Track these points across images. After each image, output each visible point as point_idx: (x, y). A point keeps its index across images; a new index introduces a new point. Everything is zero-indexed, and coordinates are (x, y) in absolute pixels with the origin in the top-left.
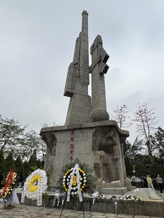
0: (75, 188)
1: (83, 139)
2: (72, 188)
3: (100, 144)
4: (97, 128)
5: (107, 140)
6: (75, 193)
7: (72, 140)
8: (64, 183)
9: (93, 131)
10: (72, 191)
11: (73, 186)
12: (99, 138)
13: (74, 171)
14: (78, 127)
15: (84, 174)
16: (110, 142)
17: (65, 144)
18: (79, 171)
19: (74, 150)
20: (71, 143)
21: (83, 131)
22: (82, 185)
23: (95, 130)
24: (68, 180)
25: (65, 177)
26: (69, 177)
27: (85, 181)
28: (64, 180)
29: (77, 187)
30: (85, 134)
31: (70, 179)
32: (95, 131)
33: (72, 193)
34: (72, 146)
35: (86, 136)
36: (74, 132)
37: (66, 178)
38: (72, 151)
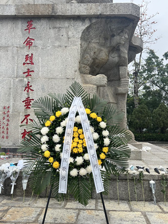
0: (79, 160)
1: (57, 44)
2: (71, 160)
3: (94, 59)
4: (94, 21)
5: (109, 52)
6: (83, 172)
7: (29, 43)
8: (44, 147)
9: (82, 27)
10: (73, 166)
11: (74, 155)
12: (94, 45)
13: (71, 116)
14: (46, 13)
15: (103, 125)
16: (114, 58)
17: (10, 53)
18: (88, 115)
19: (35, 69)
20: (26, 52)
21: (58, 24)
22: (99, 151)
23: (87, 24)
24: (56, 138)
25: (45, 130)
26: (59, 130)
27: (107, 141)
28: (45, 139)
29: (86, 156)
30: (63, 32)
31: (62, 136)
32: (88, 28)
33: (74, 172)
34: (29, 59)
35: (65, 38)
36: (34, 25)
37: (51, 134)
38: (29, 71)
